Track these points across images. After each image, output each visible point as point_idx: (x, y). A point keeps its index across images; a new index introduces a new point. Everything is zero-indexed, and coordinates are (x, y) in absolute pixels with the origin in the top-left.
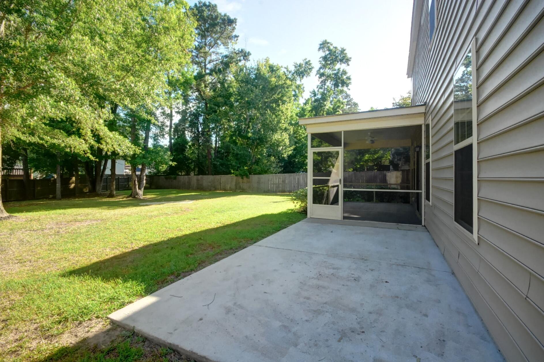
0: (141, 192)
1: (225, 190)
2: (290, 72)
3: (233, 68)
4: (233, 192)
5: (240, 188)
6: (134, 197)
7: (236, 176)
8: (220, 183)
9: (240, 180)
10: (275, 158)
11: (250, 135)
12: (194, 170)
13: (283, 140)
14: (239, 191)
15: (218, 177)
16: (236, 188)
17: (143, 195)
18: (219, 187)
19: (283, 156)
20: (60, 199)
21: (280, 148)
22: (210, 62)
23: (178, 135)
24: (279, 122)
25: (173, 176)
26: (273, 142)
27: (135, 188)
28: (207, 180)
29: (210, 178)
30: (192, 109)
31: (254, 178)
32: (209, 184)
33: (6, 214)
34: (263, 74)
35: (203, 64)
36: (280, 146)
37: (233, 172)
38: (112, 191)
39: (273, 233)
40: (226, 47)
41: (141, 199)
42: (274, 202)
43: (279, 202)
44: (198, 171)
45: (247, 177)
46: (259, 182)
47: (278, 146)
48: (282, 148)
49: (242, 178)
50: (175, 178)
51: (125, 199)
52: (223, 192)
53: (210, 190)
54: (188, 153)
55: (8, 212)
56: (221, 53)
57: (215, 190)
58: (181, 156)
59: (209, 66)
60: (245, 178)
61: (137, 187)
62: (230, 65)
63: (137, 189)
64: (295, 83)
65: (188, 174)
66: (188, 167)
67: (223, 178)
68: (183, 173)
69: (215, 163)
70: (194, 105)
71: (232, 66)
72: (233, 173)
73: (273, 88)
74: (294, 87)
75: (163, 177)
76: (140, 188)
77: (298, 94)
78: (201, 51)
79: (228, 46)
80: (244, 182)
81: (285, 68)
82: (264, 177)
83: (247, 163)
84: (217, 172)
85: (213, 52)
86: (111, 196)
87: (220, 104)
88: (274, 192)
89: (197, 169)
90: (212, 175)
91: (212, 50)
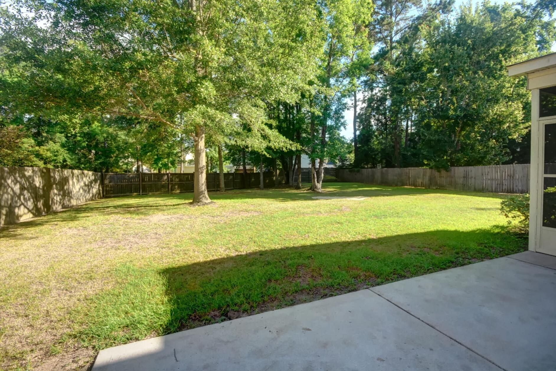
0: (319, 185)
1: (415, 186)
2: (528, 7)
3: (424, 30)
4: (426, 188)
5: (436, 184)
6: (314, 190)
7: (431, 168)
8: (409, 178)
9: (437, 174)
10: (497, 141)
11: (451, 112)
12: (381, 162)
13: (511, 114)
14: (434, 188)
15: (406, 170)
16: (431, 184)
17: (322, 188)
18: (408, 182)
19: (510, 137)
20: (263, 189)
21: (505, 126)
22: (396, 33)
23: (363, 125)
24: (501, 87)
25: (356, 169)
26: (491, 118)
27: (314, 181)
28: (393, 173)
29: (397, 170)
30: (379, 94)
31: (459, 171)
32: (395, 178)
33: (209, 200)
34: (470, 21)
35: (389, 38)
36: (505, 123)
37: (426, 163)
38: (298, 184)
39: (428, 271)
40: (418, 6)
41: (319, 192)
42: (478, 209)
43: (489, 209)
44: (386, 163)
45: (447, 169)
46: (466, 177)
47: (501, 123)
48: (508, 125)
49: (439, 171)
50: (358, 171)
51: (305, 191)
52: (413, 189)
53: (397, 185)
54: (375, 143)
55: (211, 199)
56: (412, 17)
57: (403, 185)
58: (366, 147)
59: (396, 38)
60: (443, 173)
61: (316, 180)
62: (419, 26)
63: (316, 182)
64: (540, 21)
65: (374, 166)
66: (374, 159)
67: (413, 171)
68: (369, 166)
69: (406, 153)
70: (380, 89)
71: (422, 28)
72: (427, 165)
73: (490, 38)
74: (538, 29)
75: (347, 170)
76: (318, 182)
77: (548, 38)
78: (384, 23)
79: (422, 4)
80: (442, 177)
81: (519, 4)
82: (474, 170)
83: (447, 152)
84: (406, 163)
85: (401, 20)
86: (298, 188)
87: (407, 81)
88: (492, 192)
89: (384, 161)
90: (401, 167)
91: (399, 17)
